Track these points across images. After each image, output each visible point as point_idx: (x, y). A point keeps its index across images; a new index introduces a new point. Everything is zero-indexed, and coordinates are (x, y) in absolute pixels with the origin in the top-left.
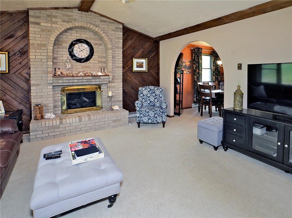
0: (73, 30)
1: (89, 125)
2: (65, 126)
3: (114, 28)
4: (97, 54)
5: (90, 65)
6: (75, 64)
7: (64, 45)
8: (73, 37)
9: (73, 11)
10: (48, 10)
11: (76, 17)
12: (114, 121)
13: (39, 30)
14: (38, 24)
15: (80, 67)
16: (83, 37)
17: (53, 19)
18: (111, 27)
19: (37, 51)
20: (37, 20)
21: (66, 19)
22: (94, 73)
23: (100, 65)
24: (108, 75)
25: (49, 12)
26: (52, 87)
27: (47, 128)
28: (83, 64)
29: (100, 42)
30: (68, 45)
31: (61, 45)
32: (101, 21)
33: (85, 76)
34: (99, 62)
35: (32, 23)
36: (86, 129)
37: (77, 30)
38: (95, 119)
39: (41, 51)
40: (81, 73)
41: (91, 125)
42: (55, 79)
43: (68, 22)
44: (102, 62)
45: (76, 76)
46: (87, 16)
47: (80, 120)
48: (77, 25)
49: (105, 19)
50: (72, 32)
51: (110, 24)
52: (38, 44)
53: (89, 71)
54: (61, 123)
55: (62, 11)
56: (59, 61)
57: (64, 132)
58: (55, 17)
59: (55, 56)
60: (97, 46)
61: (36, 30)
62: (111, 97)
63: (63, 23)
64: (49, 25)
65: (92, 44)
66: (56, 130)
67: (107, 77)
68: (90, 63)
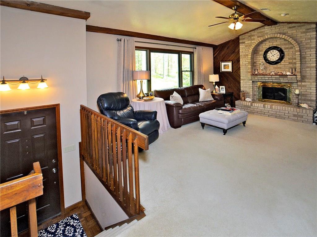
0: (267, 41)
1: (271, 112)
2: (254, 107)
3: (304, 30)
4: (287, 57)
5: (281, 66)
6: (269, 66)
7: (260, 53)
8: (266, 46)
9: (265, 28)
10: (249, 33)
11: (268, 31)
12: (295, 116)
13: (244, 46)
14: (244, 43)
15: (273, 68)
16: (275, 44)
17: (252, 38)
18: (301, 30)
19: (244, 59)
20: (243, 41)
21: (260, 35)
22: (284, 73)
23: (291, 65)
24: (296, 75)
25: (249, 34)
26: (251, 82)
27: (244, 106)
28: (275, 66)
29: (290, 46)
30: (263, 53)
31: (259, 53)
32: (290, 28)
33: (276, 75)
34: (290, 63)
35: (241, 43)
36: (268, 114)
37: (270, 40)
38: (276, 109)
39: (245, 59)
40: (273, 73)
41: (273, 112)
42: (252, 76)
43: (261, 37)
44: (293, 63)
45: (269, 75)
46: (276, 28)
47: (264, 107)
48: (266, 37)
49: (294, 25)
50: (266, 42)
51: (299, 28)
52: (244, 55)
53: (280, 71)
54: (252, 105)
55: (257, 30)
56: (257, 64)
57: (253, 111)
58: (254, 35)
59: (255, 61)
60: (287, 50)
61: (243, 47)
62: (298, 95)
63: (258, 38)
64: (250, 42)
65: (283, 49)
66: (249, 109)
67: (295, 77)
68: (281, 64)
